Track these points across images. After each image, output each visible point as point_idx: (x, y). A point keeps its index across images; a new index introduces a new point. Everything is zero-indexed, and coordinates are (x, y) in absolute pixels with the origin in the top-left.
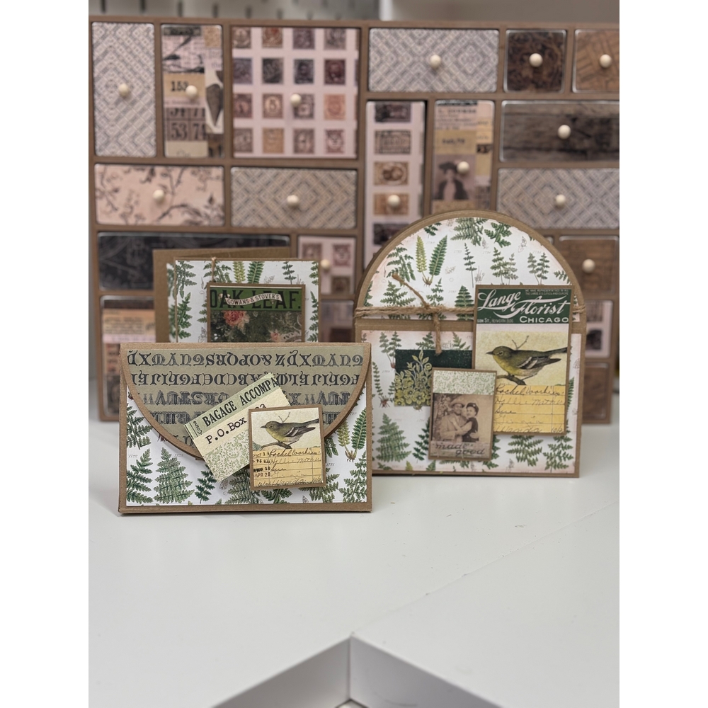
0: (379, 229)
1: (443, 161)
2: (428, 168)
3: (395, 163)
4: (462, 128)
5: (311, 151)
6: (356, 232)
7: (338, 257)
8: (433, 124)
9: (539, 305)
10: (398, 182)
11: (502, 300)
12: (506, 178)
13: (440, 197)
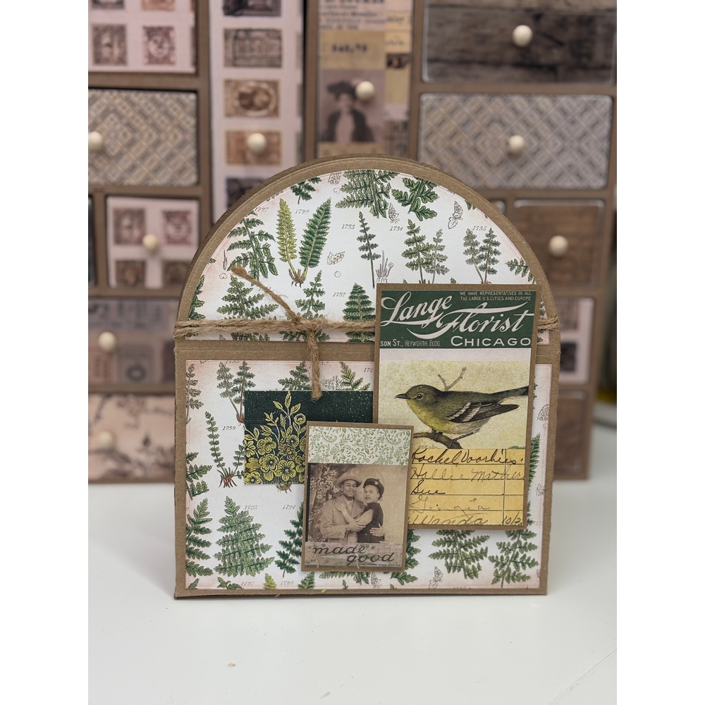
0: (235, 187)
1: (335, 80)
2: (310, 91)
3: (259, 82)
4: (362, 26)
5: (122, 60)
6: (198, 191)
7: (171, 230)
8: (317, 20)
9: (482, 318)
10: (264, 112)
11: (420, 308)
12: (432, 108)
13: (330, 137)
